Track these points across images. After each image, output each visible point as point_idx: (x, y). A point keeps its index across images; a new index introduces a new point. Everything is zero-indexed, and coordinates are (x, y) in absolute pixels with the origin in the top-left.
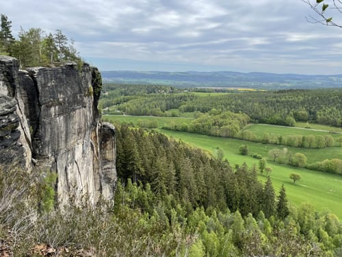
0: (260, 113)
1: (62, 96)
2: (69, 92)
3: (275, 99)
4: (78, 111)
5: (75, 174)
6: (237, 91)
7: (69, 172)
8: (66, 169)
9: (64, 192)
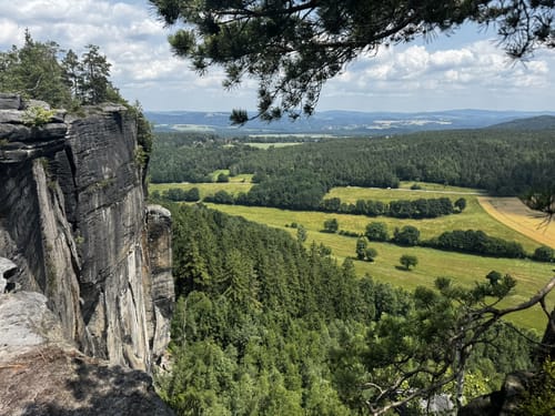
0: (350, 171)
1: (107, 169)
2: (117, 163)
3: (367, 149)
4: (129, 194)
5: (129, 306)
6: (311, 140)
7: (121, 304)
8: (118, 300)
9: (115, 341)
